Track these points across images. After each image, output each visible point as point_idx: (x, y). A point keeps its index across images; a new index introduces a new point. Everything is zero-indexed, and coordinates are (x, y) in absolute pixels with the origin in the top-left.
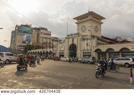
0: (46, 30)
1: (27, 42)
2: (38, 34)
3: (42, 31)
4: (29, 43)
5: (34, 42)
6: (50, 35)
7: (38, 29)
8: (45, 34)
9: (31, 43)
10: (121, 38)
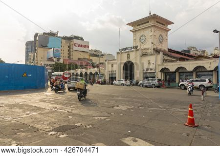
0: (82, 39)
1: (54, 59)
2: (69, 47)
3: (75, 41)
4: (58, 61)
5: (65, 58)
6: (88, 47)
7: (69, 39)
8: (79, 46)
9: (61, 61)
10: (196, 48)
